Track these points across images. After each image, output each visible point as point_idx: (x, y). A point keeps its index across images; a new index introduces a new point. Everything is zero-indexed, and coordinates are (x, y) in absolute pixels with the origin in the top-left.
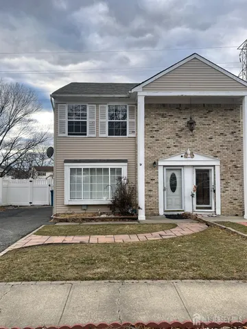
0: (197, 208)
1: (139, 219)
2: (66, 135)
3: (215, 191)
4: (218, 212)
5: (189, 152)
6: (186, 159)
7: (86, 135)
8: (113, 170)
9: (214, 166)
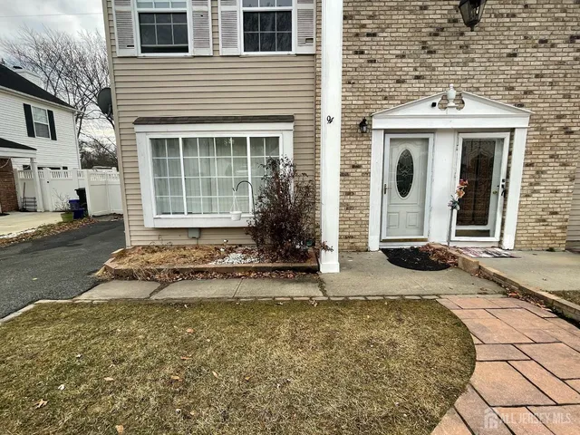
0: (458, 233)
1: (322, 270)
2: (136, 51)
3: (505, 193)
4: (509, 242)
5: (452, 93)
6: (443, 112)
7: (186, 50)
8: (256, 142)
9: (512, 130)
